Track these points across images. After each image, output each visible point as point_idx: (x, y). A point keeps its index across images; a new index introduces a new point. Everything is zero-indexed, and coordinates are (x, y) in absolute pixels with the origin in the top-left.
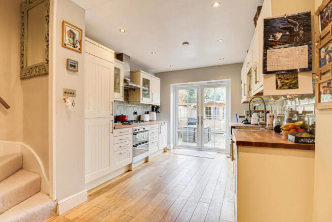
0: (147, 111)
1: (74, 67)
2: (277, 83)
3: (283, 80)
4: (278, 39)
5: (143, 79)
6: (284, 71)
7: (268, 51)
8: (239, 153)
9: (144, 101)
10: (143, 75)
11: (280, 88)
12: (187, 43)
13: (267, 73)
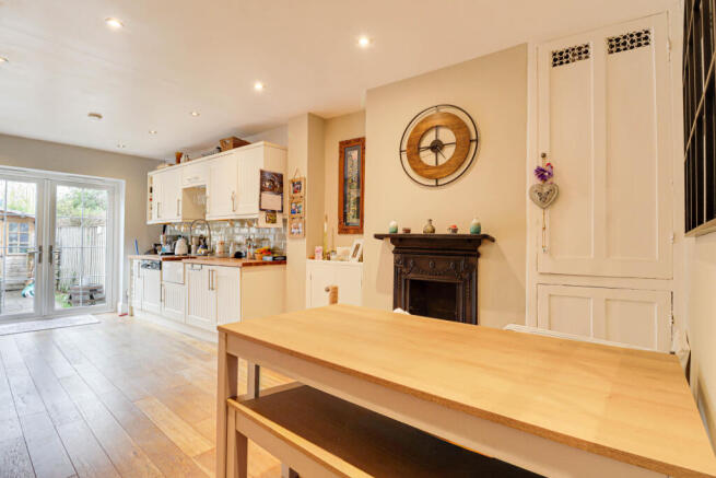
2: (265, 218)
3: (269, 217)
4: (267, 186)
6: (269, 210)
7: (262, 194)
8: (244, 275)
11: (268, 222)
13: (261, 210)
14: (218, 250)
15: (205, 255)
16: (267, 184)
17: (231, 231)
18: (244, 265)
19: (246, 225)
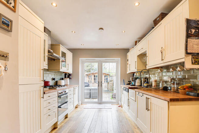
0: (61, 77)
1: (8, 25)
2: (192, 60)
3: (195, 59)
4: (193, 33)
5: (62, 52)
6: (196, 53)
7: (188, 39)
8: (170, 107)
9: (63, 69)
10: (62, 49)
11: (194, 64)
12: (102, 29)
13: (187, 53)
14: (154, 84)
15: (147, 87)
16: (193, 31)
17: (161, 75)
18: (172, 100)
19: (171, 70)
